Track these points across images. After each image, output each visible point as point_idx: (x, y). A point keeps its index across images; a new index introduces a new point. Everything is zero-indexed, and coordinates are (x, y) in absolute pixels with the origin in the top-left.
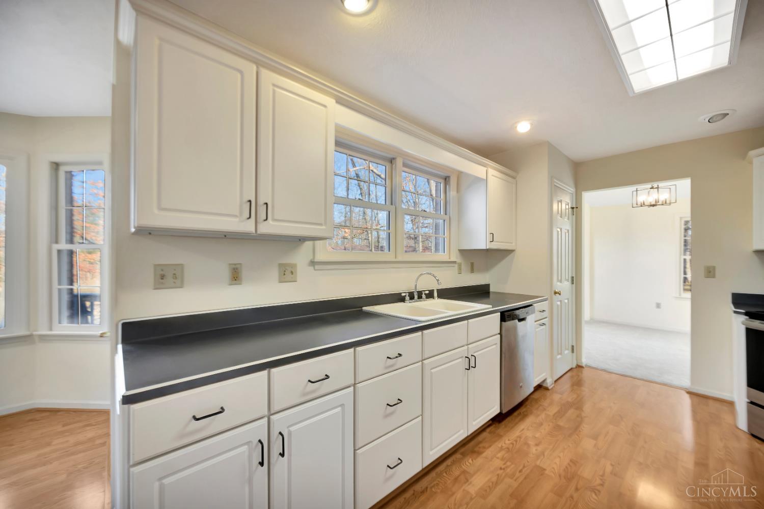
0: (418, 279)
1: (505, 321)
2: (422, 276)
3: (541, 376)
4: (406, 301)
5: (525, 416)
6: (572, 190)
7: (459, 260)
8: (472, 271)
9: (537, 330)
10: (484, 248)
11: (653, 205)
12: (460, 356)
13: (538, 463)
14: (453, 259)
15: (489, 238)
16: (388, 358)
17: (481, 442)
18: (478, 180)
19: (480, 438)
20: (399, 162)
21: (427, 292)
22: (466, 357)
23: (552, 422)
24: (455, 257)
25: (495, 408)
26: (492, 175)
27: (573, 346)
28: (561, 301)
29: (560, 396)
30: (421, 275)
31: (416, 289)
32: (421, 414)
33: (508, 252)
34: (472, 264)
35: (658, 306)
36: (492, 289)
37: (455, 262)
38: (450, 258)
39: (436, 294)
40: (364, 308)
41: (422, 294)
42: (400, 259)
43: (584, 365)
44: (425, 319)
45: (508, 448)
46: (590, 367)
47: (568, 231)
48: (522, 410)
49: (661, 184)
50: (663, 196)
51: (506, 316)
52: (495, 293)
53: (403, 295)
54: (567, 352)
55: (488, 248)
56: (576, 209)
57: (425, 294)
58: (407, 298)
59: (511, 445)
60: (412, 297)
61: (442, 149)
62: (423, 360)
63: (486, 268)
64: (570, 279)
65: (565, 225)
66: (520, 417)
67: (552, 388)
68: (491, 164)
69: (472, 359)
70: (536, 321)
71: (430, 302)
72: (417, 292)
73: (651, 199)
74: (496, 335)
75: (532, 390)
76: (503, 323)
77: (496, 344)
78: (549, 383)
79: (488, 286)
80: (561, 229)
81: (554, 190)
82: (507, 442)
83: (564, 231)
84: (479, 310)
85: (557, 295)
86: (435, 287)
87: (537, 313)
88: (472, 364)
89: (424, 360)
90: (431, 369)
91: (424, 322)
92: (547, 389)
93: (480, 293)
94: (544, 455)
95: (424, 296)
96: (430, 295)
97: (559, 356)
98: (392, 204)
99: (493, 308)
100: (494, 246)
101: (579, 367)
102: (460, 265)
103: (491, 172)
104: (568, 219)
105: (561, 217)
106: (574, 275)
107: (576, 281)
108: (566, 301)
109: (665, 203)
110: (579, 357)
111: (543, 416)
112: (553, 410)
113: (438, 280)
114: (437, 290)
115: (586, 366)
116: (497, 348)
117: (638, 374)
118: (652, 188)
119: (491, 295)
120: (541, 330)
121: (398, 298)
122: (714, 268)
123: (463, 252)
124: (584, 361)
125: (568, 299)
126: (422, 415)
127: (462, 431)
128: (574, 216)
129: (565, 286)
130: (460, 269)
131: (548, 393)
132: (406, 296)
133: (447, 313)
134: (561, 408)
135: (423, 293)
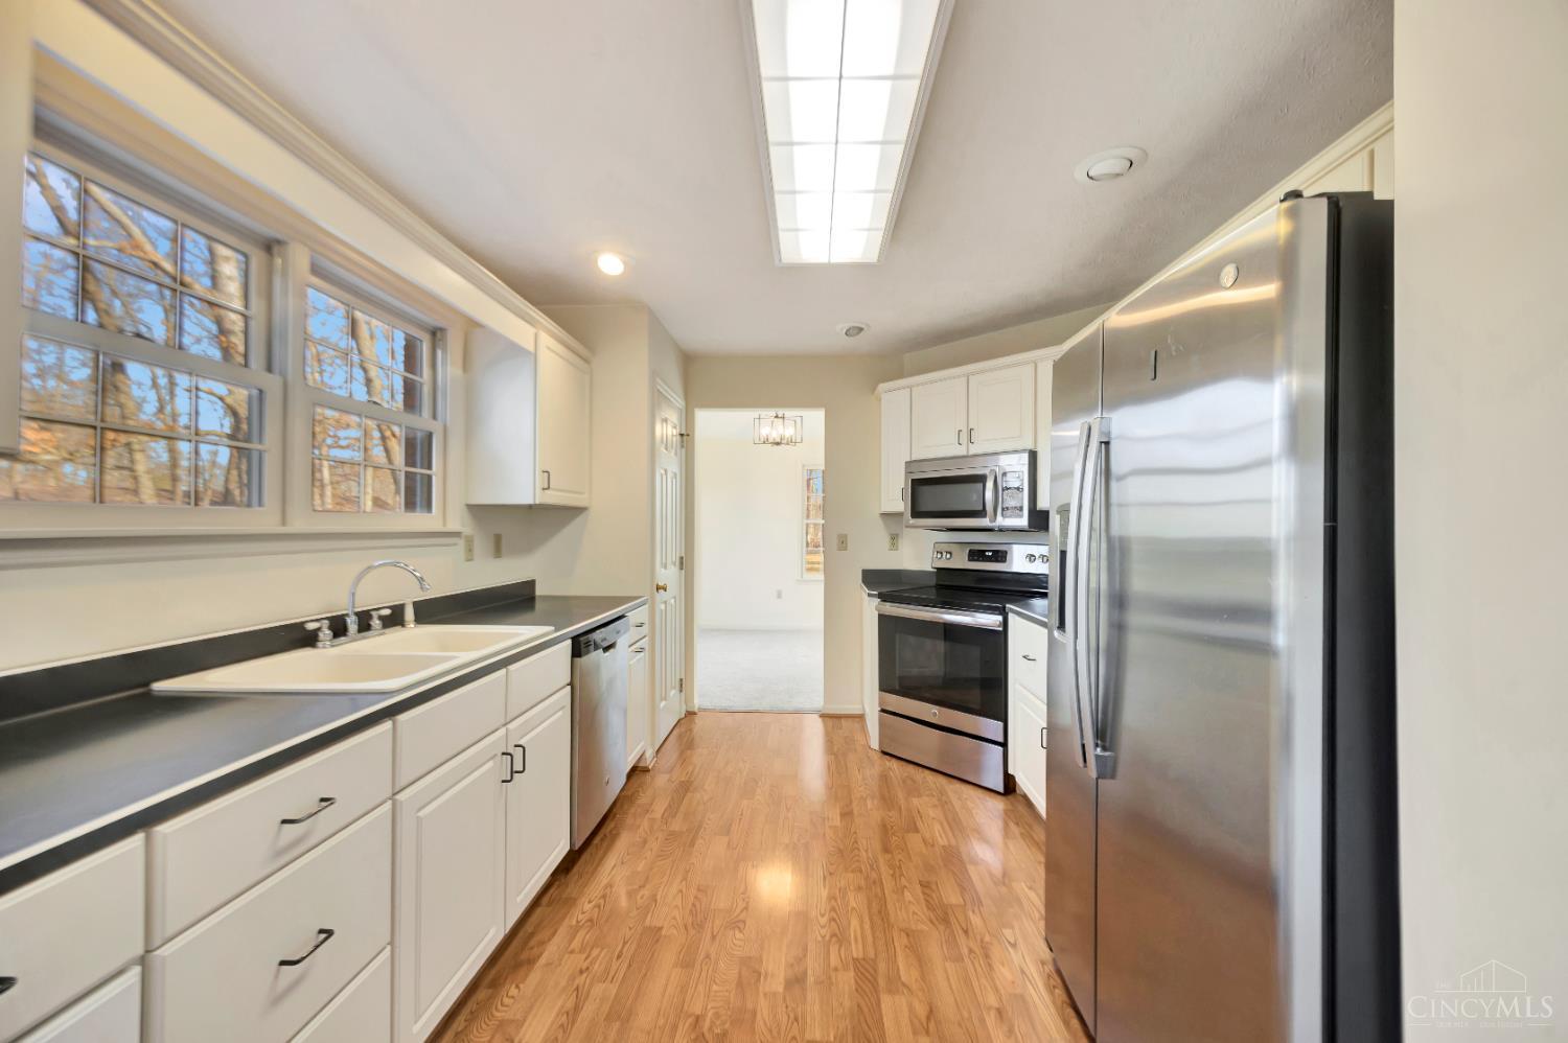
0: (359, 578)
1: (580, 656)
2: (373, 574)
3: (637, 750)
4: (320, 644)
5: (614, 837)
6: (680, 402)
7: (467, 530)
8: (498, 552)
9: (631, 662)
10: (530, 501)
11: (778, 444)
12: (490, 756)
13: (648, 922)
14: (453, 525)
15: (541, 481)
16: (284, 822)
17: (532, 935)
18: (514, 350)
19: (529, 927)
20: (299, 258)
21: (387, 612)
22: (503, 754)
23: (662, 830)
24: (457, 521)
25: (561, 844)
26: (549, 348)
27: (681, 680)
28: (665, 602)
29: (667, 776)
30: (370, 568)
31: (354, 607)
32: (388, 939)
33: (572, 512)
34: (498, 539)
35: (779, 595)
36: (539, 591)
37: (457, 534)
38: (444, 524)
39: (409, 614)
40: (162, 686)
41: (371, 617)
42: (298, 525)
43: (696, 710)
44: (397, 684)
45: (591, 920)
46: (705, 710)
47: (675, 474)
48: (610, 825)
49: (789, 413)
50: (789, 432)
51: (580, 646)
52: (546, 598)
53: (311, 626)
54: (673, 693)
55: (537, 502)
56: (686, 437)
57: (381, 618)
58: (326, 634)
59: (597, 910)
60: (338, 628)
61: (435, 256)
62: (394, 794)
63: (527, 547)
64: (678, 563)
65: (670, 463)
66: (605, 844)
67: (654, 766)
68: (545, 323)
69: (518, 753)
70: (630, 646)
71: (395, 634)
72: (357, 614)
73: (775, 435)
74: (564, 687)
75: (623, 780)
76: (577, 660)
77: (563, 707)
78: (649, 761)
79: (531, 584)
80: (666, 471)
81: (657, 400)
82: (587, 907)
83: (670, 475)
84: (527, 642)
85: (661, 591)
86: (409, 595)
87: (633, 630)
88: (518, 766)
89: (398, 792)
90: (419, 810)
91: (391, 693)
92: (646, 770)
93: (513, 601)
94: (656, 901)
95: (376, 623)
96: (395, 619)
97: (663, 704)
98: (269, 369)
99: (556, 630)
100: (551, 498)
101: (690, 714)
102: (469, 541)
103: (546, 340)
104: (676, 454)
105: (666, 449)
106: (683, 555)
107: (685, 563)
108: (673, 601)
109: (791, 442)
110: (688, 699)
111: (645, 824)
112: (659, 808)
113: (421, 580)
114: (415, 604)
115: (700, 709)
116: (564, 716)
117: (764, 705)
118: (777, 417)
119: (539, 605)
120: (638, 660)
121: (298, 637)
122: (846, 536)
123: (479, 512)
124: (698, 702)
125: (675, 598)
126: (391, 943)
127: (492, 932)
128: (684, 450)
129: (669, 575)
130: (470, 550)
131: (648, 777)
132: (319, 629)
133: (455, 657)
134: (673, 799)
135: (374, 613)
